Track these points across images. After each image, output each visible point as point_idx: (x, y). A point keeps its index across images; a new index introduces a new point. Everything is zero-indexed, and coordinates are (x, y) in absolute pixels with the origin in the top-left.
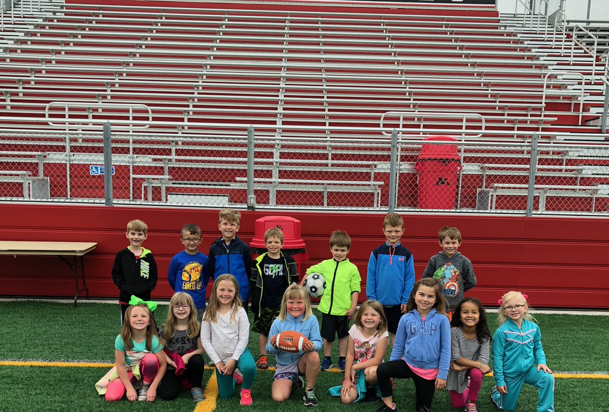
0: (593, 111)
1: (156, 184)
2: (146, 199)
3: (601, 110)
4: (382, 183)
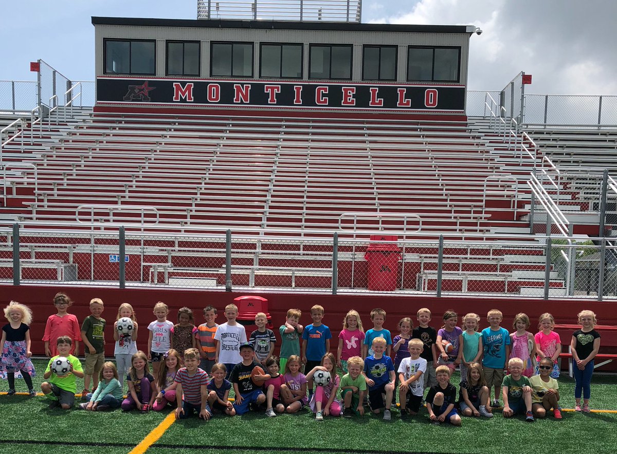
0: (526, 208)
1: (161, 270)
2: (153, 282)
3: (530, 206)
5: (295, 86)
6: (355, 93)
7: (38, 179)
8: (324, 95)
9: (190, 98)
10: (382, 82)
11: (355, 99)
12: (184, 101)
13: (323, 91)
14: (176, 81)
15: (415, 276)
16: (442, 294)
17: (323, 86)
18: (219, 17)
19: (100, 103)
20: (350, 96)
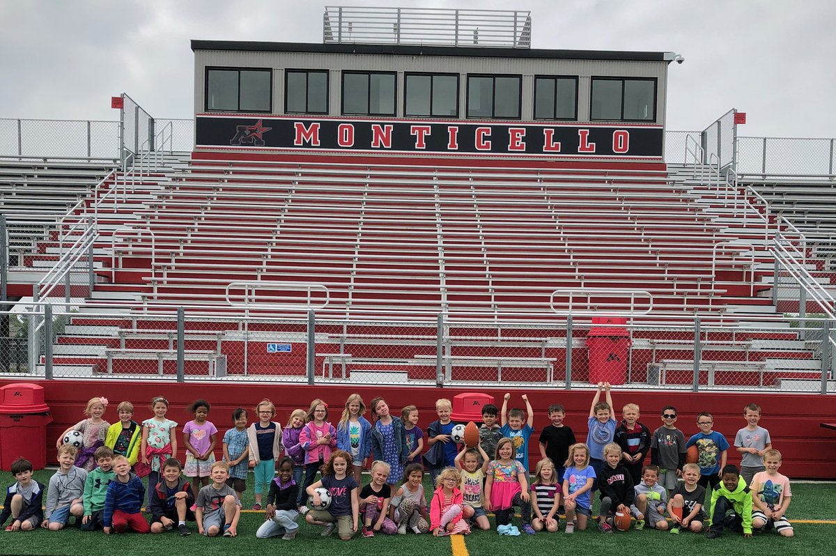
0: (766, 281)
1: (336, 362)
2: (327, 376)
3: (771, 279)
4: (555, 359)
5: (449, 127)
6: (524, 135)
7: (156, 247)
8: (485, 138)
9: (315, 142)
10: (559, 122)
11: (525, 143)
12: (308, 145)
13: (485, 133)
14: (298, 120)
15: (645, 366)
16: (699, 388)
17: (484, 128)
18: (352, 40)
19: (200, 148)
20: (519, 139)
